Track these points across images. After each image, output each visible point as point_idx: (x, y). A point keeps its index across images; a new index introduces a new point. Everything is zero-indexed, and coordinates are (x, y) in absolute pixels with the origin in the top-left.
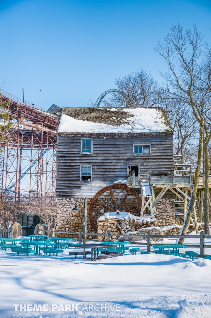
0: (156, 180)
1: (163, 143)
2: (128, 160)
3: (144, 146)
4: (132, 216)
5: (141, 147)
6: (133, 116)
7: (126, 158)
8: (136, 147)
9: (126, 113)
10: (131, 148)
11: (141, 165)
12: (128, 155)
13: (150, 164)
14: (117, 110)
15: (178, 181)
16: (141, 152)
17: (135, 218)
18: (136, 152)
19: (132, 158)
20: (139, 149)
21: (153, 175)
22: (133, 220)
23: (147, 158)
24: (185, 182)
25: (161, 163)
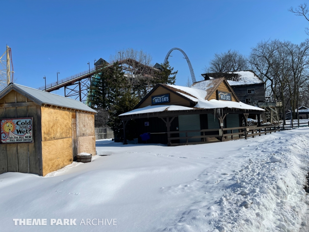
0: (260, 104)
1: (260, 88)
2: (245, 96)
3: (252, 90)
4: (253, 120)
5: (250, 91)
6: (241, 76)
7: (244, 95)
8: (248, 91)
9: (237, 75)
10: (246, 91)
11: (251, 98)
12: (245, 94)
13: (255, 97)
14: (231, 73)
15: (269, 104)
16: (251, 93)
17: (254, 120)
18: (249, 93)
19: (247, 95)
20: (250, 92)
21: (259, 102)
22: (254, 121)
23: (254, 95)
24: (273, 104)
25: (260, 97)
